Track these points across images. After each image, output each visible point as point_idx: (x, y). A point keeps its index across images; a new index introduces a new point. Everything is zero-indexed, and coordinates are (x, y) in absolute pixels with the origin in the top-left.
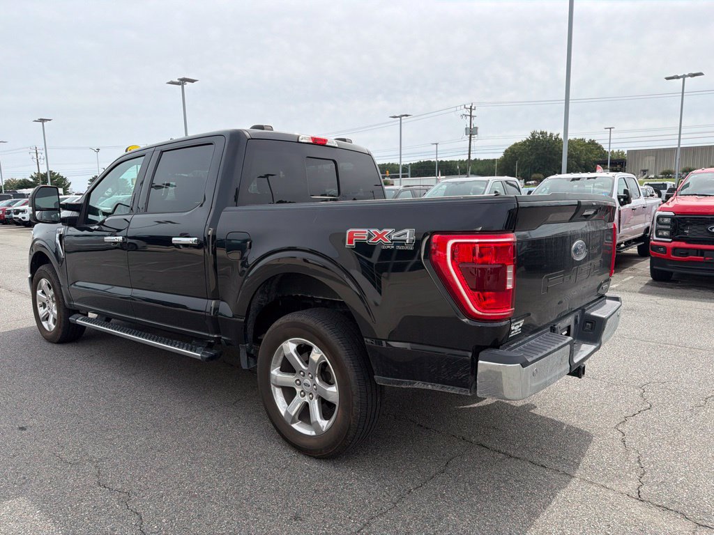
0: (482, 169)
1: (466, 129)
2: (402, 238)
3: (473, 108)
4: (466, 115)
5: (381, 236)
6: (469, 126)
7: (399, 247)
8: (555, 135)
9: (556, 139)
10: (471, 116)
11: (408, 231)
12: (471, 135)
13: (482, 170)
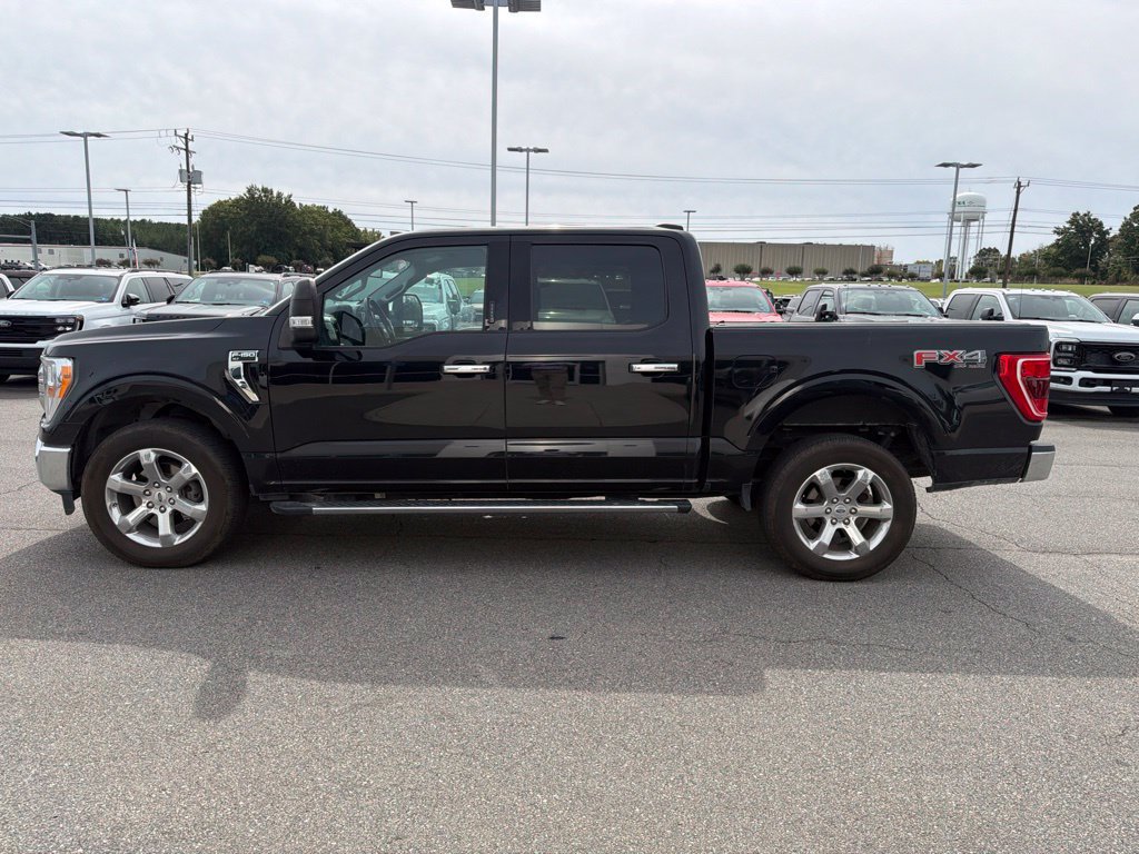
0: (158, 239)
1: (181, 171)
2: (974, 358)
3: (189, 137)
4: (178, 148)
5: (951, 357)
6: (184, 167)
7: (971, 366)
8: (285, 195)
9: (287, 202)
10: (187, 150)
11: (979, 352)
12: (189, 183)
13: (158, 241)
